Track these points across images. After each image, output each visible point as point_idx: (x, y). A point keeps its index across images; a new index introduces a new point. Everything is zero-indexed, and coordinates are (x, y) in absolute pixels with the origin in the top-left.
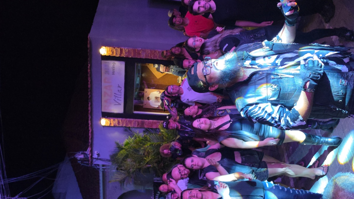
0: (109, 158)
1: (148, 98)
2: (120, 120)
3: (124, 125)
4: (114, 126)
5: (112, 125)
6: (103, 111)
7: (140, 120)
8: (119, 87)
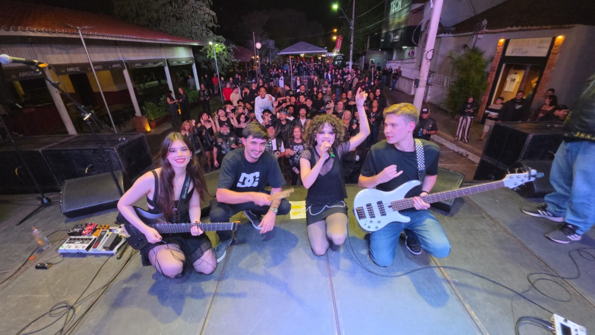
0: (476, 46)
1: (516, 73)
2: (501, 53)
3: (495, 57)
4: (496, 49)
5: (498, 48)
6: (511, 40)
7: (496, 68)
8: (526, 52)
